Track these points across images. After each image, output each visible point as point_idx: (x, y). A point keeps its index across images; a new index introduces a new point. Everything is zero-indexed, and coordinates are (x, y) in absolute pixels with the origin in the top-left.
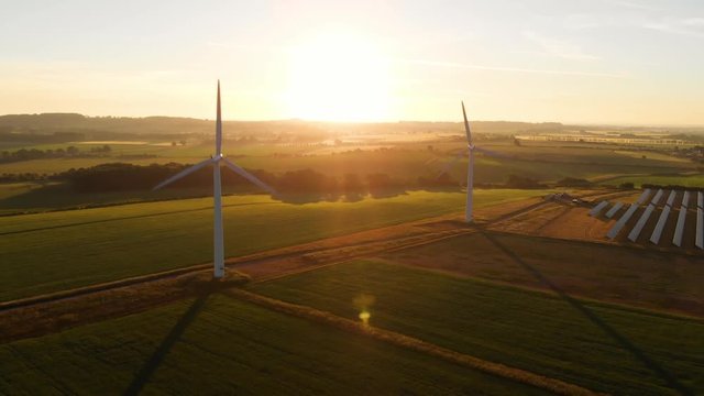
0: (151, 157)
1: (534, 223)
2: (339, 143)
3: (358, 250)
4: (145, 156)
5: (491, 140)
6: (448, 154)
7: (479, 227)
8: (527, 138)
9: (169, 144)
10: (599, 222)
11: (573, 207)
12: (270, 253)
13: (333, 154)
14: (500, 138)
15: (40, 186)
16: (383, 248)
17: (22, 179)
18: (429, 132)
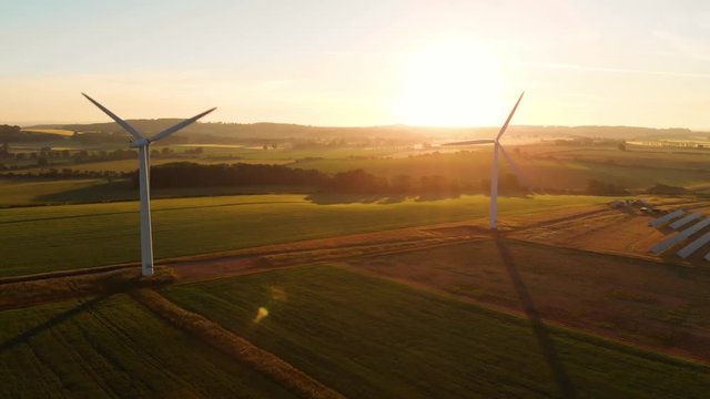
0: (235, 158)
1: (571, 232)
2: (427, 146)
3: (332, 253)
4: (231, 158)
5: (596, 144)
6: (537, 157)
7: (498, 234)
8: (640, 143)
9: (261, 148)
10: (658, 233)
11: (637, 215)
12: (229, 253)
13: (410, 157)
14: (608, 143)
15: (106, 182)
16: (360, 253)
17: (98, 175)
18: (536, 136)
